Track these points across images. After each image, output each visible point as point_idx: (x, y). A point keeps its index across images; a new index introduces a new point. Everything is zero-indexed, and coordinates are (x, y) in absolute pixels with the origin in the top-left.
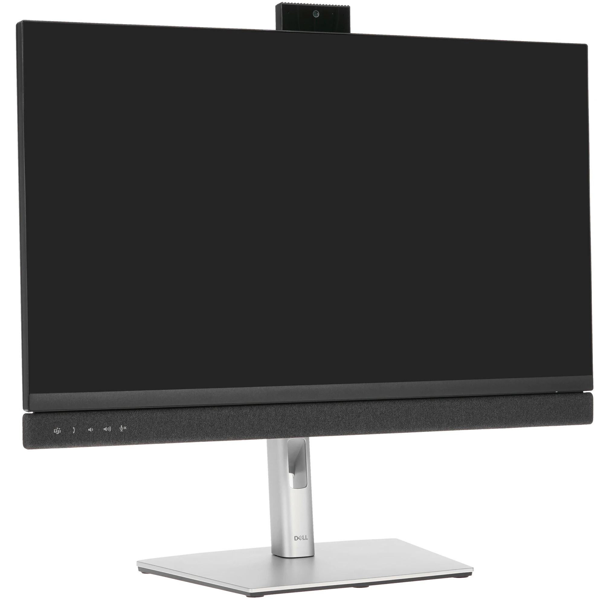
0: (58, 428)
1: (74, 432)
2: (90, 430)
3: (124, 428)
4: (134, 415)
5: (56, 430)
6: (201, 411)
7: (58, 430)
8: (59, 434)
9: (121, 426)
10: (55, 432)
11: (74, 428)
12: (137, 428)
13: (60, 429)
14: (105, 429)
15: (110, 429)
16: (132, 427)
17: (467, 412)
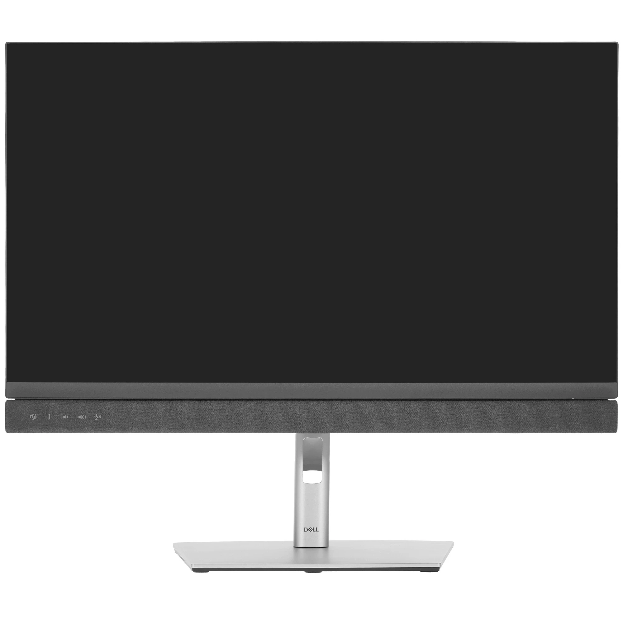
0: (34, 414)
1: (49, 419)
2: (65, 417)
3: (99, 417)
4: (109, 404)
5: (31, 416)
6: (178, 403)
7: (34, 416)
8: (35, 419)
9: (96, 415)
10: (31, 418)
11: (49, 415)
12: (112, 417)
13: (35, 415)
14: (80, 417)
15: (85, 417)
16: (107, 416)
17: (468, 416)
